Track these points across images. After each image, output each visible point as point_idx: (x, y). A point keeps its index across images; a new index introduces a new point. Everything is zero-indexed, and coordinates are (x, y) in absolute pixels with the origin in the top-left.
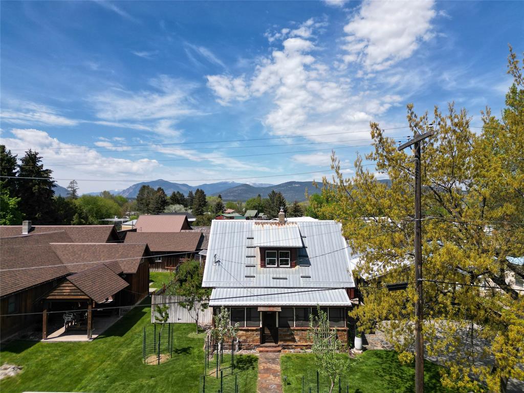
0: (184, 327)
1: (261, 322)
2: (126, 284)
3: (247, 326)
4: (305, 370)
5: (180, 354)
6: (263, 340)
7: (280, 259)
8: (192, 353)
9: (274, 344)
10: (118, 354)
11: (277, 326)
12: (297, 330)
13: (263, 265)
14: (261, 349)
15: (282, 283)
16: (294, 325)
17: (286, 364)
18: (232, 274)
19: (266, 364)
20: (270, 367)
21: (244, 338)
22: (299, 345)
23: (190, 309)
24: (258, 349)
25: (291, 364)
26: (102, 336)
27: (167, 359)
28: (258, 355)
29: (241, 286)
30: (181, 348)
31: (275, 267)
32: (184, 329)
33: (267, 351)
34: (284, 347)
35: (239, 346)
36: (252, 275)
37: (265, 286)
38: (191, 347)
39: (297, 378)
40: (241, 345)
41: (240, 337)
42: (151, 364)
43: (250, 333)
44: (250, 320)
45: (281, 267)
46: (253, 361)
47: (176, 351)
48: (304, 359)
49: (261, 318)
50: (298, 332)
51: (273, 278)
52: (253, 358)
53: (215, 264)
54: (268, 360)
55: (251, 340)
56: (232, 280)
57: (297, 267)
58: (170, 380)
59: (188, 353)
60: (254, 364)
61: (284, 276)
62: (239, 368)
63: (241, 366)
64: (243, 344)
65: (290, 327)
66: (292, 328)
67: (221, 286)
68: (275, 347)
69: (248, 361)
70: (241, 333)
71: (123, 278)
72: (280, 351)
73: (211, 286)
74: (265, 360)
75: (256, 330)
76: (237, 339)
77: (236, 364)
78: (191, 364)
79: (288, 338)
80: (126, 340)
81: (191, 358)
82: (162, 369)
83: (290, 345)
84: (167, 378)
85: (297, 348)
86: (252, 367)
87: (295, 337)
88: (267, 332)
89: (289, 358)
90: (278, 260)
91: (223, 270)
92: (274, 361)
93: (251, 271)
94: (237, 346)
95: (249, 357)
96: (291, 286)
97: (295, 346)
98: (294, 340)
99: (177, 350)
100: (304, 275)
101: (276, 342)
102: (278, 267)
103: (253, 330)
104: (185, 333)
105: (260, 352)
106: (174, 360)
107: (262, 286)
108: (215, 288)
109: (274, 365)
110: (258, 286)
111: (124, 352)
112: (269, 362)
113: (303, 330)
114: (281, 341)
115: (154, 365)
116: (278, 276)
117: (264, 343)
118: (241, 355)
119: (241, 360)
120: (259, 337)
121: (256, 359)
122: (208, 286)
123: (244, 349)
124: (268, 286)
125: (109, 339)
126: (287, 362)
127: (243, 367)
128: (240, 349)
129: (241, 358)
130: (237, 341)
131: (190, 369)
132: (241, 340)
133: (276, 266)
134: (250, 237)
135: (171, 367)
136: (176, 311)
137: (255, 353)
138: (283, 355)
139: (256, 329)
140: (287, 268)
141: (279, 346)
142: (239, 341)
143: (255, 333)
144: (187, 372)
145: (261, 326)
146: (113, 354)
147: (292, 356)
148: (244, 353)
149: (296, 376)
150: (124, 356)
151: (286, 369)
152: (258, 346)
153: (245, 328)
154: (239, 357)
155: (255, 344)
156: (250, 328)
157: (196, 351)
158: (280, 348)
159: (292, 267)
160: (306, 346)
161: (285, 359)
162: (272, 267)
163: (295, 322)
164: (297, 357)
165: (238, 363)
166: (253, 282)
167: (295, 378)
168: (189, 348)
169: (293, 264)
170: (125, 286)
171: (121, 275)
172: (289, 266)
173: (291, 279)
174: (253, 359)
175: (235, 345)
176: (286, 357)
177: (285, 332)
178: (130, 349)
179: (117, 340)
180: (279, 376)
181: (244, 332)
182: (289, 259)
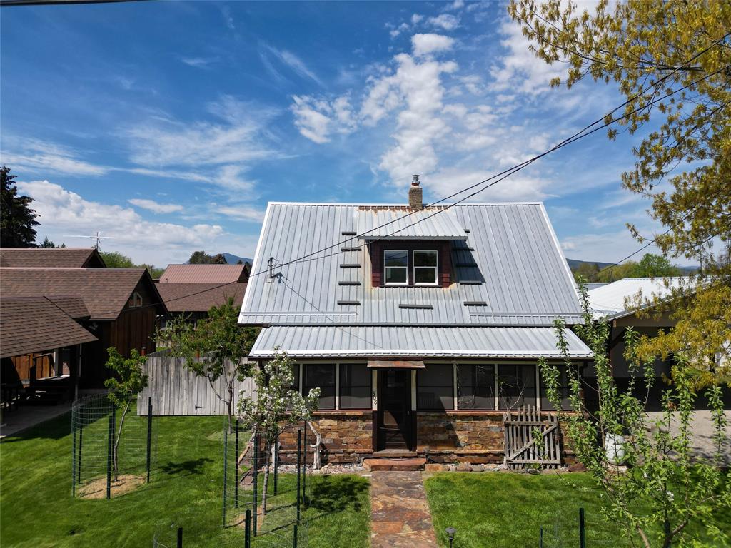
0: (206, 422)
1: (375, 400)
2: (89, 337)
3: (340, 409)
4: (497, 513)
5: (175, 475)
6: (381, 441)
7: (414, 268)
8: (206, 471)
9: (406, 451)
10: (25, 474)
11: (414, 407)
12: (462, 418)
13: (378, 282)
14: (376, 462)
15: (422, 317)
16: (455, 405)
17: (441, 497)
18: (309, 299)
19: (391, 496)
20: (402, 504)
21: (334, 436)
22: (468, 454)
23: (215, 379)
24: (367, 463)
25: (455, 496)
26: (15, 438)
27: (138, 486)
28: (368, 475)
29: (328, 321)
30: (181, 462)
31: (404, 287)
32: (204, 426)
33: (391, 468)
34: (433, 459)
35: (321, 454)
36: (353, 299)
37: (383, 321)
38: (207, 460)
39: (480, 535)
40: (328, 454)
41: (324, 433)
42: (92, 497)
43: (347, 424)
44: (349, 394)
45: (419, 287)
46: (355, 491)
47: (169, 468)
48: (486, 486)
49: (375, 389)
50: (466, 424)
51: (402, 307)
52: (356, 483)
53: (270, 280)
54: (394, 488)
55: (352, 440)
56: (308, 308)
57: (454, 286)
58: (120, 539)
59: (196, 472)
60: (359, 496)
61: (426, 303)
62: (320, 507)
63: (324, 501)
64: (332, 450)
65: (443, 410)
66: (449, 413)
67: (283, 320)
68: (410, 458)
69: (343, 489)
70: (326, 423)
71: (90, 330)
72: (421, 467)
73: (259, 321)
74: (386, 487)
75: (363, 418)
76: (318, 438)
77: (312, 498)
78: (196, 498)
79: (441, 437)
80: (61, 446)
81: (198, 483)
82: (113, 510)
83: (446, 454)
84: (116, 533)
85: (463, 461)
86: (353, 503)
87: (457, 433)
88: (390, 422)
89: (447, 481)
90: (411, 270)
91: (288, 291)
92: (409, 489)
93: (350, 293)
94: (316, 455)
95: (346, 479)
96: (444, 322)
97: (458, 455)
98: (454, 442)
99: (172, 465)
100: (471, 300)
101: (412, 447)
102: (411, 285)
103: (355, 418)
104: (204, 432)
105: (374, 468)
106: (152, 487)
107: (375, 321)
108: (267, 326)
109: (410, 501)
110: (367, 321)
111: (40, 472)
112: (398, 492)
113: (476, 418)
114: (423, 444)
115: (95, 500)
116: (412, 302)
117: (384, 449)
118: (326, 477)
119: (324, 488)
120: (370, 434)
121: (364, 486)
122: (251, 321)
123: (334, 464)
124: (390, 321)
125: (26, 443)
126: (443, 492)
127: (330, 503)
128: (324, 462)
129: (326, 483)
130: (318, 444)
131: (187, 510)
132: (326, 441)
133: (407, 283)
134: (348, 231)
135: (138, 504)
136: (190, 391)
137: (361, 470)
138: (431, 476)
139: (364, 415)
140: (433, 287)
141: (418, 456)
142: (322, 445)
143: (361, 424)
144: (176, 518)
145: (375, 408)
146: (10, 475)
147: (454, 478)
148: (335, 471)
149: (478, 527)
150: (35, 478)
151: (445, 509)
152: (368, 456)
153: (337, 412)
154: (320, 481)
155: (362, 450)
156: (347, 413)
157: (217, 468)
158: (422, 461)
159: (441, 285)
160: (486, 455)
161: (437, 485)
162: (397, 286)
163: (456, 399)
164: (468, 482)
165: (316, 493)
166: (356, 315)
167: (473, 534)
168: (201, 462)
169: (444, 280)
170: (87, 341)
171: (85, 322)
172: (436, 283)
173: (443, 309)
174: (357, 486)
175: (313, 453)
176: (439, 480)
177: (432, 422)
178: (58, 464)
179: (44, 445)
180: (427, 527)
181: (335, 423)
182: (436, 268)
